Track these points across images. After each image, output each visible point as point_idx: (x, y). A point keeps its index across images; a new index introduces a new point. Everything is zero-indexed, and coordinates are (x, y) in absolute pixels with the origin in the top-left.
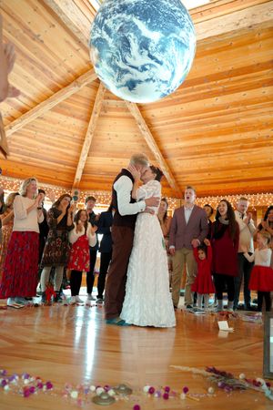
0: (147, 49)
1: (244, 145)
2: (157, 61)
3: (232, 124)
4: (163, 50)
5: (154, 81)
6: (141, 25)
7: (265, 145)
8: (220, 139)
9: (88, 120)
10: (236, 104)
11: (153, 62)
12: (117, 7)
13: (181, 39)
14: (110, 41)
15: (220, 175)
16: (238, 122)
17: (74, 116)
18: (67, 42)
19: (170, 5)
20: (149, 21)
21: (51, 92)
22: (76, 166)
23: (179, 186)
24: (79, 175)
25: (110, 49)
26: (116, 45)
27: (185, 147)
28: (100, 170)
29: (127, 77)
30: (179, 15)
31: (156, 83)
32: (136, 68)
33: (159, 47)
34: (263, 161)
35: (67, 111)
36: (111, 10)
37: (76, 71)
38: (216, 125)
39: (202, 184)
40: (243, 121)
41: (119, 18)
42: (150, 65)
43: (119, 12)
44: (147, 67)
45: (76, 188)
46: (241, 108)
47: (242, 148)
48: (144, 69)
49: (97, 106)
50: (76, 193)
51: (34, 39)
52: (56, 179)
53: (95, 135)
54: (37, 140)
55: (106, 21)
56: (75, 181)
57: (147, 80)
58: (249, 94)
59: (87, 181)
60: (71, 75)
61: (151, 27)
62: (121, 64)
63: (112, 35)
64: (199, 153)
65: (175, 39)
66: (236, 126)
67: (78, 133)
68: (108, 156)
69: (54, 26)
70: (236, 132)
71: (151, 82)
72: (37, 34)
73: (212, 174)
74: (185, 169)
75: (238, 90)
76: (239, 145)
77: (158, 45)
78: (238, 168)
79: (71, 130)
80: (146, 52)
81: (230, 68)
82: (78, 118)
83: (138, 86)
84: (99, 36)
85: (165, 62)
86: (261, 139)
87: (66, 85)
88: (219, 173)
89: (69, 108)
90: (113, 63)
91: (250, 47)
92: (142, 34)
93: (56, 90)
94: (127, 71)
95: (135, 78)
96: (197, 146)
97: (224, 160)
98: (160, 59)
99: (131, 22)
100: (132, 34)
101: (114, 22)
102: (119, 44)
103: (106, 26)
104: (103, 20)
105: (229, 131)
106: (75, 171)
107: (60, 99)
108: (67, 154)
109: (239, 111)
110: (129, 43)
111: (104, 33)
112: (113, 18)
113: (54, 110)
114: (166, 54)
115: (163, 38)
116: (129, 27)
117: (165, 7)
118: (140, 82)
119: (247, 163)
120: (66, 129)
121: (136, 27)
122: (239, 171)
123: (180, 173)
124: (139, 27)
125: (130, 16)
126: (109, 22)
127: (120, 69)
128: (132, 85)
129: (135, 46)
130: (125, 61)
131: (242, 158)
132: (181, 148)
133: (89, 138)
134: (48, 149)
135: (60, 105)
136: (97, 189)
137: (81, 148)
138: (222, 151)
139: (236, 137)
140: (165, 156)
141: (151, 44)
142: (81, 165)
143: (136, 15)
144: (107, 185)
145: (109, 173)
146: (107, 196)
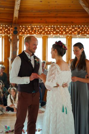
22: (13, 8)
24: (16, 14)
45: (15, 23)
50: (16, 28)
56: (14, 19)
59: (23, 17)
106: (13, 11)
136: (32, 22)
142: (17, 8)
144: (39, 19)
145: (40, 11)
146: (41, 28)
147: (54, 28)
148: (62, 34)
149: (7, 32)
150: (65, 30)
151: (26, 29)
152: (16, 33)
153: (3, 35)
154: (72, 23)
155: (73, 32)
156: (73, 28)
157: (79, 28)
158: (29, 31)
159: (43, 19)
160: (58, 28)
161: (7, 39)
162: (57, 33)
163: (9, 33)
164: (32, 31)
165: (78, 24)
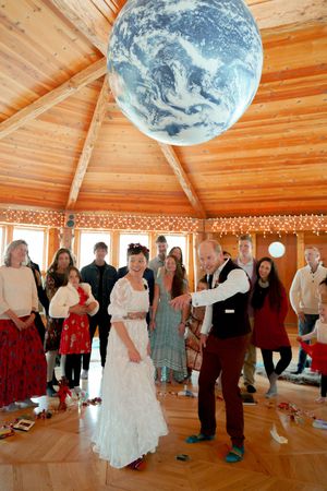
0: (199, 84)
1: (291, 161)
2: (213, 100)
3: (278, 135)
4: (222, 85)
5: (206, 125)
6: (192, 49)
7: (318, 162)
8: (260, 152)
9: (86, 129)
10: (286, 113)
11: (207, 102)
12: (153, 18)
13: (246, 66)
14: (144, 71)
15: (255, 193)
16: (285, 134)
17: (67, 125)
18: (59, 30)
19: (233, 15)
20: (203, 43)
21: (36, 95)
22: (70, 184)
23: (203, 204)
24: (74, 195)
25: (142, 81)
26: (153, 78)
27: (214, 161)
28: (101, 188)
29: (167, 121)
30: (245, 29)
31: (209, 128)
32: (183, 110)
33: (217, 81)
34: (313, 179)
35: (59, 118)
36: (143, 22)
37: (71, 68)
38: (256, 137)
39: (231, 202)
40: (293, 132)
41: (157, 37)
42: (203, 106)
43: (157, 27)
44: (199, 108)
45: (70, 209)
46: (292, 117)
47: (287, 163)
48: (193, 110)
49: (99, 112)
50: (71, 217)
51: (11, 29)
52: (44, 199)
53: (96, 147)
54: (19, 156)
55: (136, 39)
56: (70, 202)
57: (196, 125)
58: (304, 102)
59: (84, 200)
60: (63, 73)
61: (206, 53)
62: (159, 104)
63: (147, 61)
64: (231, 168)
65: (239, 67)
66: (284, 138)
67: (73, 146)
68: (112, 171)
69: (39, 9)
70: (282, 145)
71: (202, 126)
72: (15, 21)
73: (245, 192)
74: (212, 186)
75: (291, 95)
76: (283, 161)
77: (215, 78)
78: (279, 186)
79: (63, 141)
80: (198, 89)
81: (284, 68)
82: (73, 127)
83: (183, 131)
84: (126, 60)
85: (223, 101)
86: (313, 154)
87: (56, 85)
88: (256, 191)
89: (61, 115)
90: (147, 101)
91: (314, 43)
92: (194, 63)
93: (42, 92)
94: (168, 114)
95: (178, 122)
96: (230, 160)
97: (262, 176)
98: (216, 97)
99: (176, 44)
100: (177, 63)
101: (149, 41)
102: (158, 76)
103: (136, 46)
104: (132, 36)
105: (274, 144)
106: (70, 189)
107: (49, 104)
108: (58, 171)
109: (289, 122)
110: (172, 75)
111: (134, 57)
112: (148, 35)
113: (41, 118)
114: (225, 90)
115: (222, 68)
116: (172, 52)
117: (226, 19)
118: (186, 127)
119: (291, 181)
120: (57, 140)
121: (184, 52)
122: (281, 189)
123: (205, 190)
124: (189, 52)
125: (174, 35)
126: (140, 41)
127: (157, 110)
128: (173, 130)
129: (181, 80)
130: (166, 100)
131: (285, 175)
132: (208, 162)
133: (87, 151)
134: (32, 165)
135: (49, 111)
136: (98, 209)
137: (76, 163)
138: (262, 166)
139: (280, 150)
140: (186, 170)
141: (206, 77)
142: (77, 184)
143: (183, 33)
144: (110, 204)
145: (113, 191)
146: (111, 218)
147: (133, 219)
148: (144, 229)
149: (55, 223)
150: (149, 223)
151: (87, 218)
152: (71, 224)
153: (49, 227)
154: (161, 212)
155: (162, 226)
156: (162, 220)
157: (171, 220)
158: (92, 222)
159: (116, 204)
160: (139, 220)
161: (54, 234)
162: (137, 227)
163: (59, 225)
164: (97, 222)
165: (170, 213)
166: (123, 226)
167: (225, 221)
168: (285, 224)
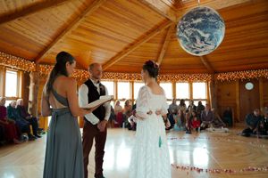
1: (250, 48)
5: (207, 50)
9: (163, 43)
12: (190, 25)
14: (188, 39)
17: (156, 43)
19: (213, 20)
20: (204, 30)
21: (146, 35)
23: (212, 68)
29: (195, 51)
32: (199, 48)
36: (187, 26)
37: (158, 25)
38: (234, 40)
39: (225, 66)
40: (249, 37)
41: (191, 30)
42: (206, 46)
43: (191, 27)
44: (204, 47)
46: (247, 32)
48: (202, 47)
49: (168, 37)
57: (204, 51)
60: (156, 27)
63: (188, 36)
64: (223, 53)
67: (157, 50)
69: (150, 11)
72: (142, 16)
73: (231, 62)
76: (247, 48)
77: (208, 39)
79: (154, 49)
80: (204, 42)
85: (211, 44)
86: (259, 45)
87: (153, 31)
90: (189, 46)
92: (202, 36)
93: (148, 34)
94: (195, 49)
95: (199, 51)
98: (209, 43)
100: (197, 36)
102: (192, 40)
107: (150, 37)
110: (196, 39)
111: (185, 35)
114: (212, 41)
115: (210, 36)
120: (152, 48)
122: (247, 60)
123: (213, 62)
124: (200, 33)
125: (196, 29)
126: (186, 31)
127: (192, 48)
128: (197, 53)
130: (194, 46)
133: (163, 51)
136: (166, 73)
137: (159, 56)
138: (237, 51)
139: (245, 44)
141: (205, 39)
144: (171, 70)
148: (186, 80)
150: (189, 78)
155: (195, 78)
156: (194, 76)
157: (198, 76)
158: (164, 78)
159: (174, 70)
160: (184, 76)
162: (184, 79)
164: (166, 78)
165: (198, 72)
166: (177, 80)
167: (223, 75)
168: (252, 74)
